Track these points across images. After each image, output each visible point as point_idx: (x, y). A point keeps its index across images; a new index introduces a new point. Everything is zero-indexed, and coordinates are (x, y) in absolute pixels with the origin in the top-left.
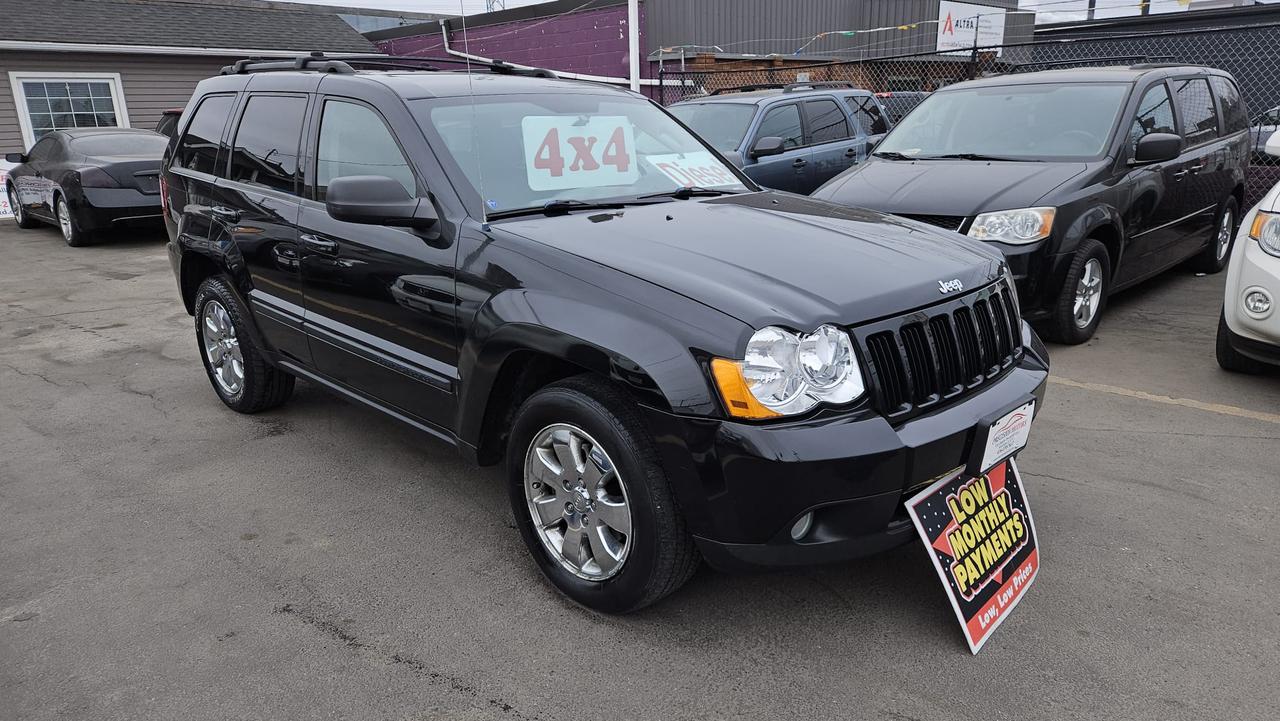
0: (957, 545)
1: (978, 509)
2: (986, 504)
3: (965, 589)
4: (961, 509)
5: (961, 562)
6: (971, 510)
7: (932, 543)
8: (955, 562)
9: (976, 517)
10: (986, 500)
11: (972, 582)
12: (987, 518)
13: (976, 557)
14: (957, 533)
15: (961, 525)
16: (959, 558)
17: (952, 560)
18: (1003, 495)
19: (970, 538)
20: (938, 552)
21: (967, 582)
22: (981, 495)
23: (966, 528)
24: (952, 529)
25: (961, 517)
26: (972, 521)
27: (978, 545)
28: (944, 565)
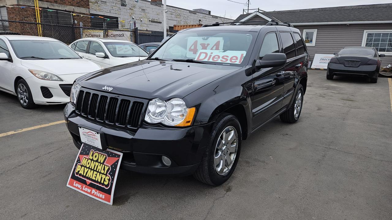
0: (84, 162)
1: (97, 161)
2: (100, 163)
3: (77, 172)
4: (92, 156)
5: (82, 166)
6: (95, 159)
7: (80, 154)
8: (80, 164)
9: (95, 162)
10: (102, 162)
11: (80, 173)
12: (97, 166)
13: (86, 170)
14: (87, 159)
15: (89, 159)
16: (82, 164)
17: (80, 163)
18: (108, 167)
19: (88, 164)
20: (79, 158)
21: (79, 171)
22: (101, 159)
23: (89, 161)
24: (86, 157)
25: (91, 158)
26: (93, 161)
27: (89, 168)
28: (77, 161)
